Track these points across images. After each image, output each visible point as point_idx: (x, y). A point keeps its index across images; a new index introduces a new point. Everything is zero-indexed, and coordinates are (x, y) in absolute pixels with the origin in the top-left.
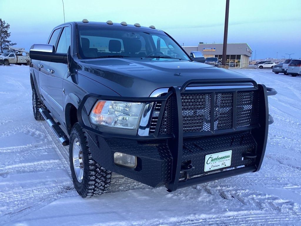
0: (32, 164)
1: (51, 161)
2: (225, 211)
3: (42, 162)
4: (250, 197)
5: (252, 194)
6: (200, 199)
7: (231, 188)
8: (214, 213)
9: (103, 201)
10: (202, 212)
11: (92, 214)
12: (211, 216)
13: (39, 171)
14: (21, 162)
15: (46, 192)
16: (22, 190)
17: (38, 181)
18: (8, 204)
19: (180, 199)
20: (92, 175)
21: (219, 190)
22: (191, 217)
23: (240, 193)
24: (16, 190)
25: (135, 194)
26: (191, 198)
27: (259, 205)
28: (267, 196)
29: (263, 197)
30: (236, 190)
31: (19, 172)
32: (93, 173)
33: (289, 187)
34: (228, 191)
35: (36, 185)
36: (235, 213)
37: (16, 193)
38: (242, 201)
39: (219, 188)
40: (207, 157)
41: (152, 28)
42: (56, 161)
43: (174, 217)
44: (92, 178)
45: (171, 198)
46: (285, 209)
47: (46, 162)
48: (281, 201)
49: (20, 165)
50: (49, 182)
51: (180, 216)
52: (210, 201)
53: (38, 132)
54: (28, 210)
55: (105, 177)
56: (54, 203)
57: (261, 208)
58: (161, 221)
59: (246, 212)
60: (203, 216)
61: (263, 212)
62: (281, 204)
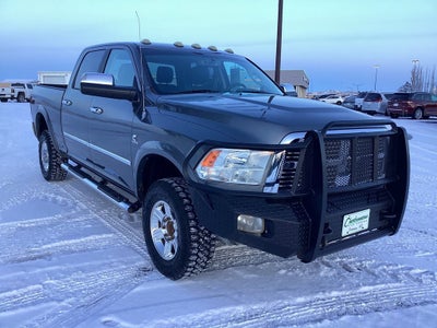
0: (78, 241)
1: (104, 236)
2: (358, 286)
3: (91, 238)
4: (381, 268)
5: (382, 264)
6: (322, 274)
7: (352, 260)
8: (346, 289)
9: (201, 282)
10: (331, 289)
11: (192, 299)
12: (344, 293)
13: (92, 249)
14: (60, 239)
15: (118, 276)
16: (83, 276)
17: (99, 262)
18: (74, 294)
19: (297, 275)
20: (194, 248)
21: (340, 263)
22: (320, 296)
23: (367, 264)
24: (75, 276)
25: (238, 272)
26: (311, 274)
27: (395, 277)
28: (400, 266)
29: (396, 268)
30: (361, 261)
31: (64, 252)
32: (196, 245)
33: (420, 254)
34: (351, 263)
35: (99, 268)
36: (371, 288)
37: (77, 280)
38: (373, 274)
39: (338, 260)
40: (346, 218)
41: (229, 52)
42: (111, 235)
43: (300, 296)
44: (194, 252)
45: (285, 275)
46: (426, 279)
47: (97, 237)
48: (418, 271)
49: (62, 243)
50: (115, 264)
51: (307, 295)
52: (334, 276)
53: (60, 198)
54: (106, 301)
55: (208, 250)
56: (137, 289)
57: (398, 280)
58: (286, 303)
59: (383, 286)
60: (335, 293)
61: (403, 284)
62: (420, 274)
